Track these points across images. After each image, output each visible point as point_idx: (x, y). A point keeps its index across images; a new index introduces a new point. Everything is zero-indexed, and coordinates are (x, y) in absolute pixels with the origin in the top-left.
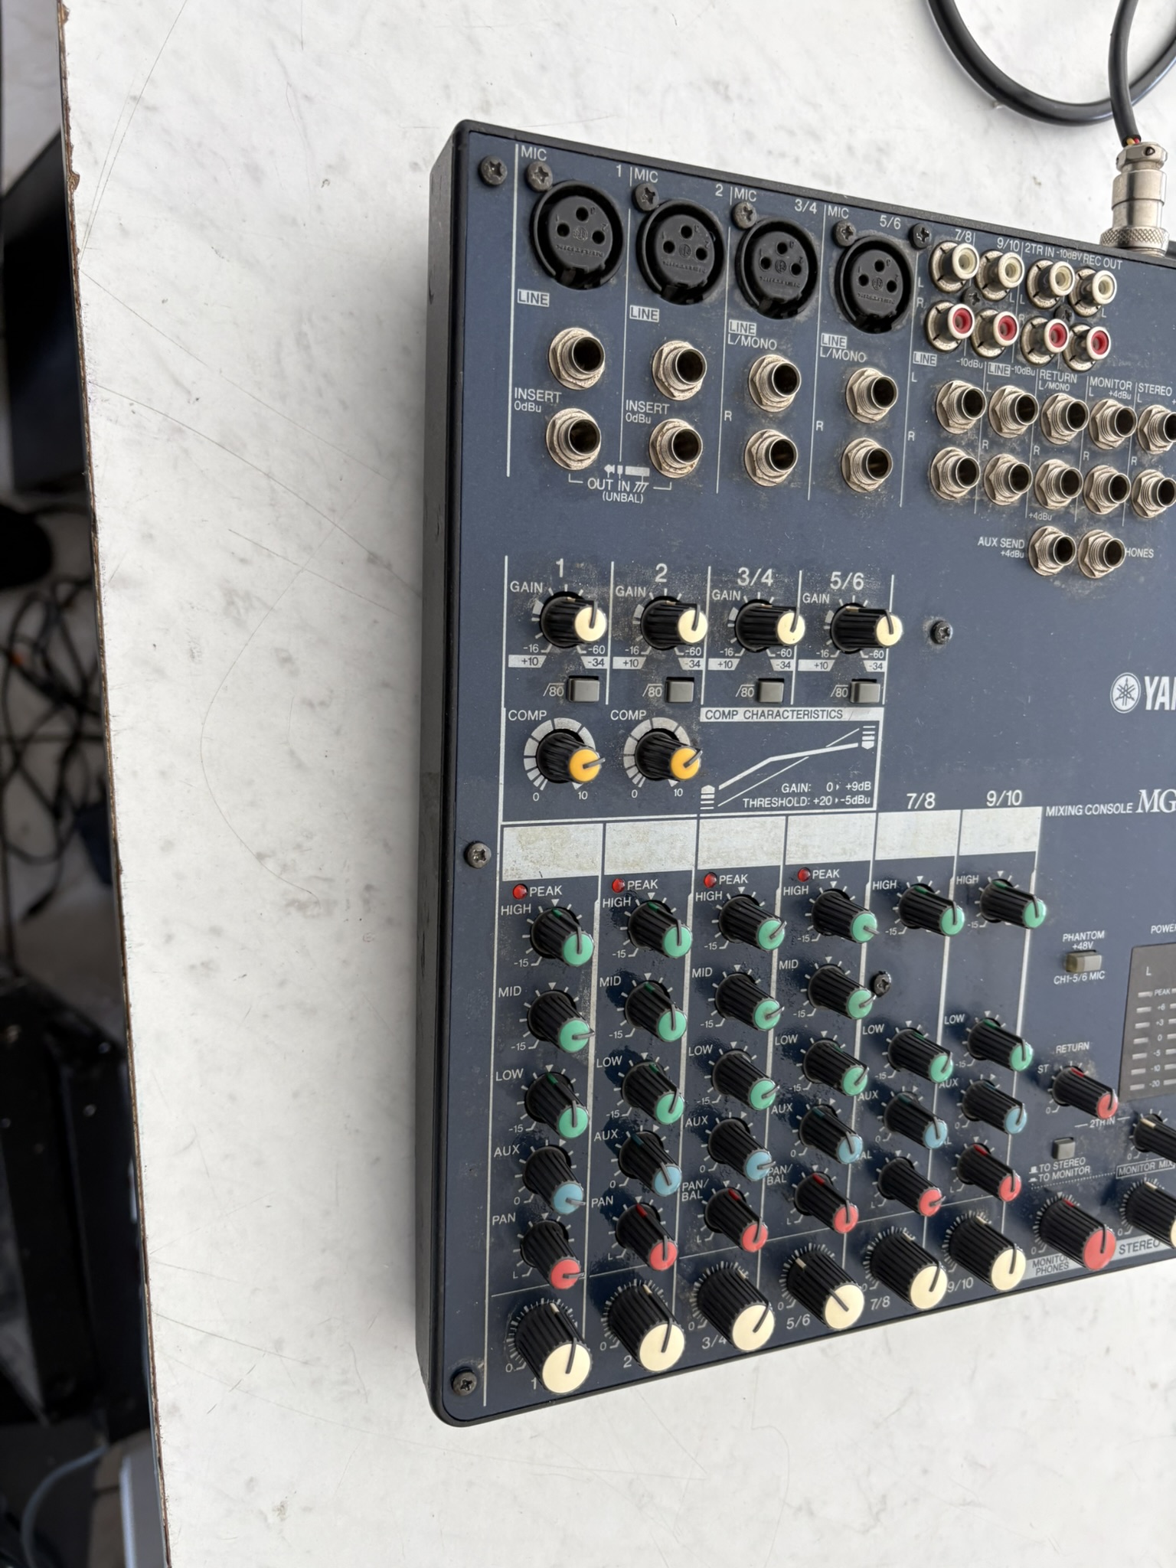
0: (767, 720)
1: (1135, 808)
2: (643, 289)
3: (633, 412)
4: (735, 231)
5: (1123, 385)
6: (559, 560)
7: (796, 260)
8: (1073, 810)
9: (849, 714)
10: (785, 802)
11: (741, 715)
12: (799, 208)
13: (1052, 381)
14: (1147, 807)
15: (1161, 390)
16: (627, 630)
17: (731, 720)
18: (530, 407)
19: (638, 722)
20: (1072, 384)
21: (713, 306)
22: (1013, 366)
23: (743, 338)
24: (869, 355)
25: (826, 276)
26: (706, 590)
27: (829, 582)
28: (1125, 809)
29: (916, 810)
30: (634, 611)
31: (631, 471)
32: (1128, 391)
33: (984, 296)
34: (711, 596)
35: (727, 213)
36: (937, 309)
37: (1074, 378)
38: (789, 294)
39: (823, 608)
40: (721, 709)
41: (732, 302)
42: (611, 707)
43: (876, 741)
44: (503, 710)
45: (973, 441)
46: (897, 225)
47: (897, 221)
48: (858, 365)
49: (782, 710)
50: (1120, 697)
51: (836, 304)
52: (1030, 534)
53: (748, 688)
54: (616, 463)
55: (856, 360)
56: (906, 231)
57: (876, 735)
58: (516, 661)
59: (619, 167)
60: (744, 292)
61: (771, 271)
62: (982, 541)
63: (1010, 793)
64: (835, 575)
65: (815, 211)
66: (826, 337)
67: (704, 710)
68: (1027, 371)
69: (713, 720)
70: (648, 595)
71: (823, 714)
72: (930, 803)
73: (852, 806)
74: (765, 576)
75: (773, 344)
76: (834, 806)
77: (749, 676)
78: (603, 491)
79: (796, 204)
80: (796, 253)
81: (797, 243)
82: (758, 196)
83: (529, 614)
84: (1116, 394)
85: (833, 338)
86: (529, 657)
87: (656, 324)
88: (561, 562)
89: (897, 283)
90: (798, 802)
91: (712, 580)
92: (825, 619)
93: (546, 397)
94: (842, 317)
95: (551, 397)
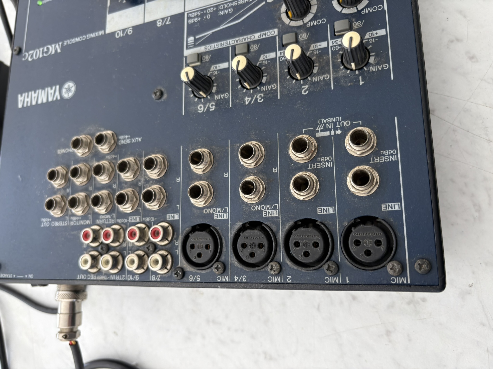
0: (243, 37)
1: (62, 44)
2: (328, 222)
3: (328, 161)
4: (278, 261)
5: (75, 223)
6: (363, 84)
7: (245, 250)
8: (92, 35)
9: (202, 49)
10: (231, 4)
11: (257, 36)
12: (244, 277)
13: (108, 218)
14: (57, 46)
15: (57, 224)
16: (321, 60)
17: (261, 33)
18: (387, 152)
19: (311, 20)
20: (98, 219)
21: (287, 221)
22: (128, 222)
23: (270, 208)
24: (203, 213)
25: (227, 246)
26: (280, 87)
27: (216, 105)
28: (67, 42)
29: (166, 17)
30: (318, 69)
31: (327, 133)
32: (72, 220)
33: (144, 251)
34: (277, 85)
35: (284, 269)
36: (168, 241)
37: (98, 222)
38: (248, 233)
39: (218, 93)
40: (267, 36)
41: (277, 224)
42: (326, 25)
43: (187, 41)
44: (386, 8)
45: (147, 183)
46: (191, 277)
47: (191, 279)
48: (207, 207)
49: (236, 43)
50: (71, 88)
51: (221, 234)
52: (116, 148)
53: (254, 49)
54: (335, 135)
55: (209, 209)
56: (186, 275)
57: (187, 43)
58: (381, 32)
59: (348, 282)
60: (271, 230)
61: (257, 243)
62: (140, 139)
63: (122, 35)
64: (213, 108)
65: (235, 277)
66: (225, 217)
67: (276, 33)
68: (120, 221)
69: (271, 31)
70: (312, 78)
71: (214, 46)
72: (159, 22)
73: (197, 11)
74: (249, 101)
75: (254, 208)
76: (206, 9)
77: (253, 54)
78: (342, 121)
79: (246, 279)
80: (244, 254)
81: (245, 259)
82: (267, 279)
83: (376, 56)
84: (78, 218)
85: (221, 217)
86: (374, 36)
87: (319, 206)
88: (361, 83)
89: (190, 248)
90: (224, 6)
91: (277, 92)
92: (217, 88)
93: (378, 159)
94: (218, 228)
95: (376, 159)
